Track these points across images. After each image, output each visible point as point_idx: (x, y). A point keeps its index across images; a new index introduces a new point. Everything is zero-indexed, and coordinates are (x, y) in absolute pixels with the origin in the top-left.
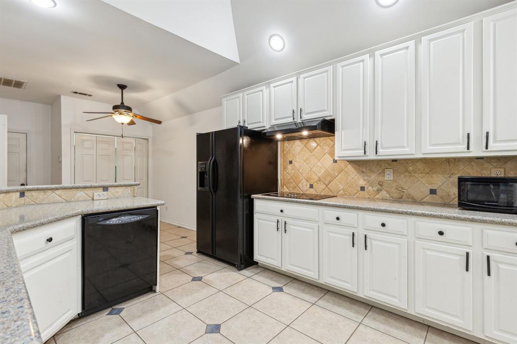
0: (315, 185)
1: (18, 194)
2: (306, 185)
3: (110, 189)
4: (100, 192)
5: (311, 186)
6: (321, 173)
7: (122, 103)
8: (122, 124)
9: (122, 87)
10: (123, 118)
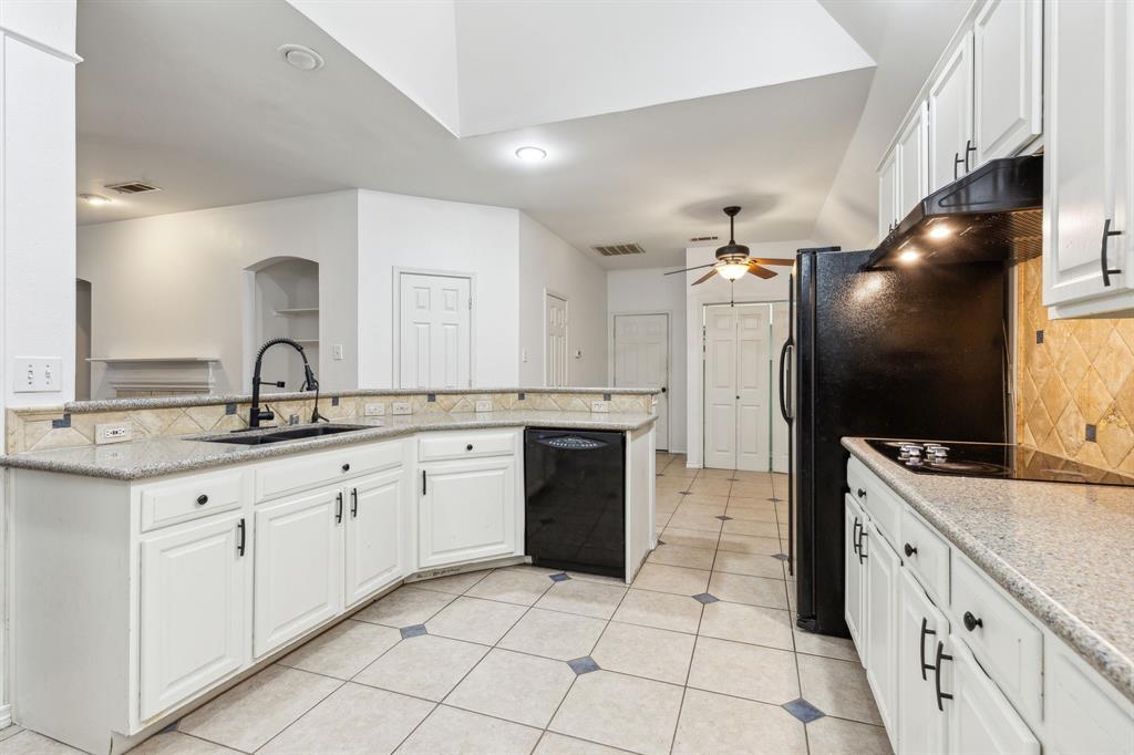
0: (1102, 426)
1: (517, 395)
2: (1077, 427)
3: (614, 398)
4: (600, 400)
5: (1091, 433)
6: (1121, 380)
7: (732, 242)
8: (732, 280)
9: (732, 211)
10: (734, 271)
